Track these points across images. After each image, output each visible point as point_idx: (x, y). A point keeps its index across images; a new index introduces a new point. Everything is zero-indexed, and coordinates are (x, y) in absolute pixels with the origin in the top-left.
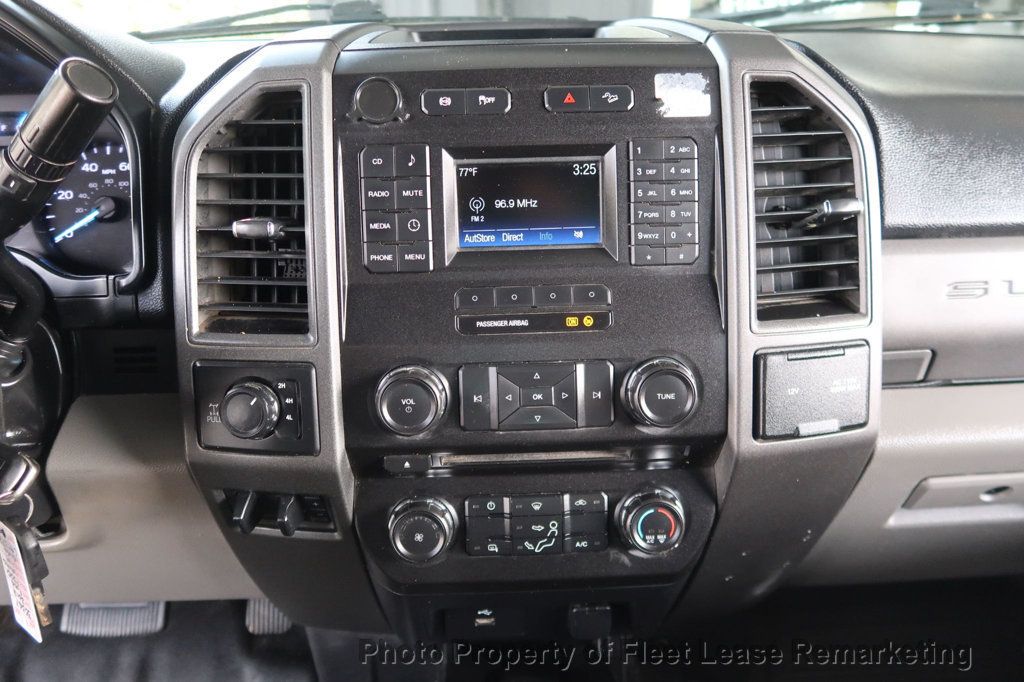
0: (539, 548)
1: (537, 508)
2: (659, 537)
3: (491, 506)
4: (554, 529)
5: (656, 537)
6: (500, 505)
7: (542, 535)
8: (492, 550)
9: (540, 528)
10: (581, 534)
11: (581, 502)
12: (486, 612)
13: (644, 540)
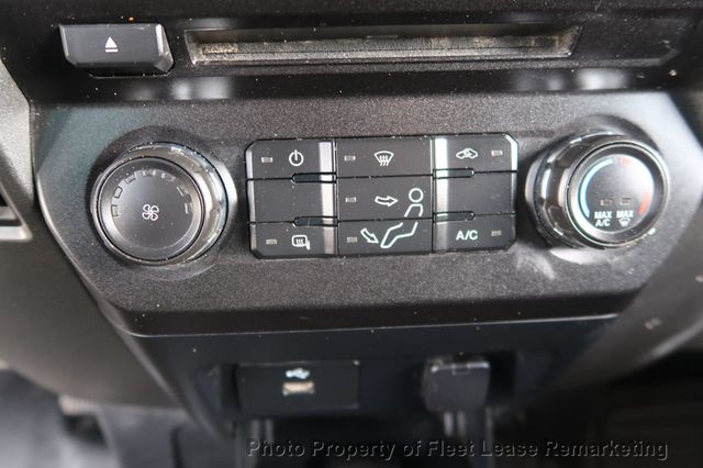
0: (387, 243)
1: (384, 161)
2: (619, 214)
3: (296, 158)
4: (417, 203)
5: (614, 215)
6: (314, 157)
7: (392, 216)
8: (300, 245)
9: (390, 201)
10: (467, 214)
11: (467, 153)
12: (301, 374)
13: (592, 220)
